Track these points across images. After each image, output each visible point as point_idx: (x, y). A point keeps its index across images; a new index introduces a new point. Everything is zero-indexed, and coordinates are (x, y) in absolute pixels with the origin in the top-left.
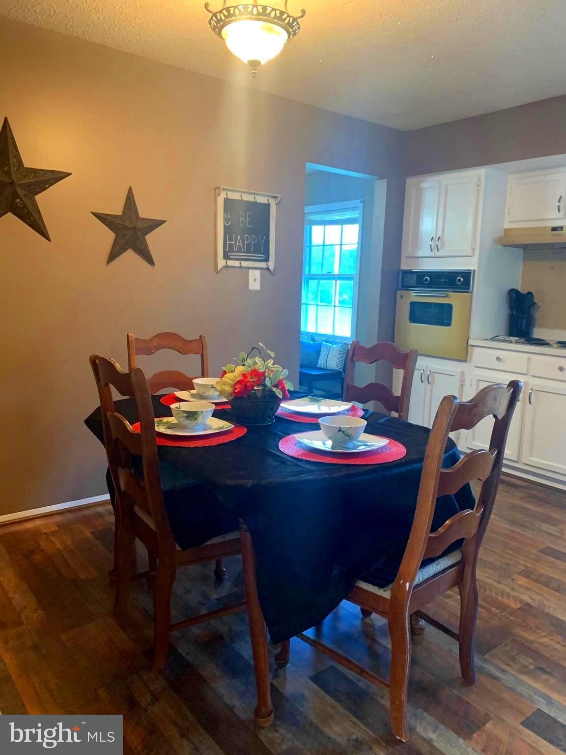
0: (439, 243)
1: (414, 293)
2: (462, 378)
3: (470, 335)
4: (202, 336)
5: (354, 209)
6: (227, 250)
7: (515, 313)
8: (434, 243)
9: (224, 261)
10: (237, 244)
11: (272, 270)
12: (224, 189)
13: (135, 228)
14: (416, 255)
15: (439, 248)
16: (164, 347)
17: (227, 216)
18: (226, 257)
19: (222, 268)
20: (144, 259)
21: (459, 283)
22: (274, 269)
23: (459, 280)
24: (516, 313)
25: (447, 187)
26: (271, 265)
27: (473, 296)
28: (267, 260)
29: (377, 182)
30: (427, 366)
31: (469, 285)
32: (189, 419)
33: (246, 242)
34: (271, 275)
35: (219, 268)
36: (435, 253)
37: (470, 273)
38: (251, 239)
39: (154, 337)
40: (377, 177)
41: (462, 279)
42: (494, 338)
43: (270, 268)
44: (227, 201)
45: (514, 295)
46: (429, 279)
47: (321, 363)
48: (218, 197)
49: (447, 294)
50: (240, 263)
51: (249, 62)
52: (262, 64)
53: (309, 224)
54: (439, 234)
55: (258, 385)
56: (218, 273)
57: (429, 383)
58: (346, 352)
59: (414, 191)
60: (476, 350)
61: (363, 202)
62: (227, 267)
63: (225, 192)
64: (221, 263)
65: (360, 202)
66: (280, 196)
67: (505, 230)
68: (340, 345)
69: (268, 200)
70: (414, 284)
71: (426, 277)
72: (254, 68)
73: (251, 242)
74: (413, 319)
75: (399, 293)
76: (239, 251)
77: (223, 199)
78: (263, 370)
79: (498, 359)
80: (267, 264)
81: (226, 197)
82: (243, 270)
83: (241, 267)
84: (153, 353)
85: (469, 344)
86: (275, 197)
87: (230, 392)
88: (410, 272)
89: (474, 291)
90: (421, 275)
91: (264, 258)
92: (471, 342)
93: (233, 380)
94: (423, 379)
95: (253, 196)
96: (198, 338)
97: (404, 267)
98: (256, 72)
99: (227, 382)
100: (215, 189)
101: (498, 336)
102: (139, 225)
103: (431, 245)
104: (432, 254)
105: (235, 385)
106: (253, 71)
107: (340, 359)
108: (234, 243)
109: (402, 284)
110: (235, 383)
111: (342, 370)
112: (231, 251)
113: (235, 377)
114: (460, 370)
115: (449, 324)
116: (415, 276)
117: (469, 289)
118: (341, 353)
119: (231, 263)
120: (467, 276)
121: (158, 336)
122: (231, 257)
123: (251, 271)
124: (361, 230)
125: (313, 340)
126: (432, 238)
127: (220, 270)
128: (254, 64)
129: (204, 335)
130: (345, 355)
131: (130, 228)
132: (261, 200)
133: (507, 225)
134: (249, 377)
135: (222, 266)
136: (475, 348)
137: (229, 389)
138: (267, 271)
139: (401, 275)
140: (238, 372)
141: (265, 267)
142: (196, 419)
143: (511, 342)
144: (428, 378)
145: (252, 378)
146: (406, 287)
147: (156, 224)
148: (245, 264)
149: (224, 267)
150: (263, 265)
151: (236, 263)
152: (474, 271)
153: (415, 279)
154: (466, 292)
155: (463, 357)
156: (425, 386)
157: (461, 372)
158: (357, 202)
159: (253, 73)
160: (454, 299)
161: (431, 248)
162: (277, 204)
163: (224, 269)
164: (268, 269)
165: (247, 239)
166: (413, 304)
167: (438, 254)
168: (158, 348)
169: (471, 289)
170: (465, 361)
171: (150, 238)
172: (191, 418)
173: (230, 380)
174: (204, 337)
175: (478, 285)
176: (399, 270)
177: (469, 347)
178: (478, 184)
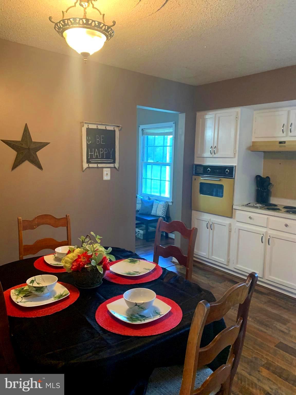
0: (215, 150)
1: (202, 177)
2: (230, 228)
3: (234, 203)
4: (67, 215)
5: (170, 127)
6: (89, 158)
7: (259, 189)
8: (212, 149)
9: (87, 164)
10: (95, 154)
11: (117, 168)
12: (86, 123)
13: (29, 149)
14: (203, 156)
15: (215, 152)
16: (43, 224)
17: (89, 138)
18: (88, 162)
19: (86, 169)
20: (36, 166)
21: (227, 173)
22: (119, 167)
23: (227, 171)
24: (261, 189)
25: (219, 117)
26: (117, 165)
27: (235, 180)
28: (114, 162)
29: (180, 115)
30: (210, 219)
31: (233, 174)
32: (37, 292)
33: (101, 153)
34: (117, 171)
35: (84, 169)
36: (213, 156)
37: (233, 167)
38: (104, 151)
39: (36, 218)
40: (179, 112)
41: (228, 171)
42: (248, 204)
43: (116, 167)
44: (88, 129)
45: (259, 179)
46: (210, 170)
47: (153, 212)
48: (83, 128)
49: (220, 179)
50: (97, 165)
51: (81, 53)
52: (90, 55)
53: (146, 134)
54: (215, 145)
55: (87, 264)
56: (83, 171)
57: (211, 229)
58: (167, 206)
59: (201, 120)
60: (238, 212)
61: (175, 123)
62: (89, 167)
63: (87, 125)
64: (85, 165)
65: (173, 123)
66: (121, 126)
67: (253, 142)
68: (164, 202)
69: (114, 128)
70: (202, 172)
71: (208, 169)
72: (85, 57)
73: (104, 153)
74: (202, 192)
75: (194, 177)
76: (97, 158)
77: (86, 129)
78: (91, 254)
79: (250, 218)
80: (114, 165)
81: (87, 127)
82: (99, 169)
83: (98, 167)
84: (35, 228)
85: (233, 208)
86: (118, 126)
87: (69, 268)
88: (200, 166)
89: (236, 178)
90: (206, 167)
91: (112, 162)
92: (234, 207)
93: (72, 259)
94: (208, 227)
95: (105, 126)
96: (65, 217)
97: (196, 163)
98: (87, 60)
99: (68, 261)
100: (81, 123)
101: (250, 203)
102: (32, 146)
103: (211, 151)
104: (211, 156)
105: (73, 262)
106: (85, 59)
107: (164, 210)
108: (93, 153)
109: (195, 172)
110: (73, 261)
111: (165, 217)
112: (92, 158)
113: (74, 257)
114: (229, 223)
115: (222, 196)
116: (203, 167)
117: (232, 176)
118: (164, 207)
119: (91, 165)
120: (231, 169)
121: (39, 217)
122: (91, 162)
123: (104, 169)
124: (174, 139)
125: (149, 199)
126: (212, 147)
127: (85, 170)
128: (85, 55)
129: (69, 215)
130: (167, 208)
131: (26, 149)
132: (110, 128)
133: (254, 140)
134: (82, 257)
135: (86, 168)
136: (237, 210)
137: (69, 266)
138: (114, 168)
139: (194, 167)
140: (76, 253)
141: (113, 166)
142: (42, 291)
143: (257, 207)
144: (211, 226)
145: (84, 259)
146: (197, 174)
147: (43, 145)
148: (100, 165)
149: (87, 168)
150: (112, 165)
151: (95, 165)
152: (235, 166)
153: (202, 169)
154: (232, 178)
155: (231, 216)
156: (210, 231)
157: (229, 224)
158: (172, 123)
159: (85, 61)
160: (225, 182)
161: (211, 153)
162: (120, 130)
163: (88, 169)
164: (115, 167)
165: (102, 151)
166: (202, 184)
167: (215, 156)
168: (38, 225)
169: (234, 177)
170: (231, 217)
171: (39, 154)
172: (39, 291)
173: (70, 259)
174: (68, 216)
175: (238, 174)
176: (193, 164)
177: (233, 210)
178: (237, 116)
